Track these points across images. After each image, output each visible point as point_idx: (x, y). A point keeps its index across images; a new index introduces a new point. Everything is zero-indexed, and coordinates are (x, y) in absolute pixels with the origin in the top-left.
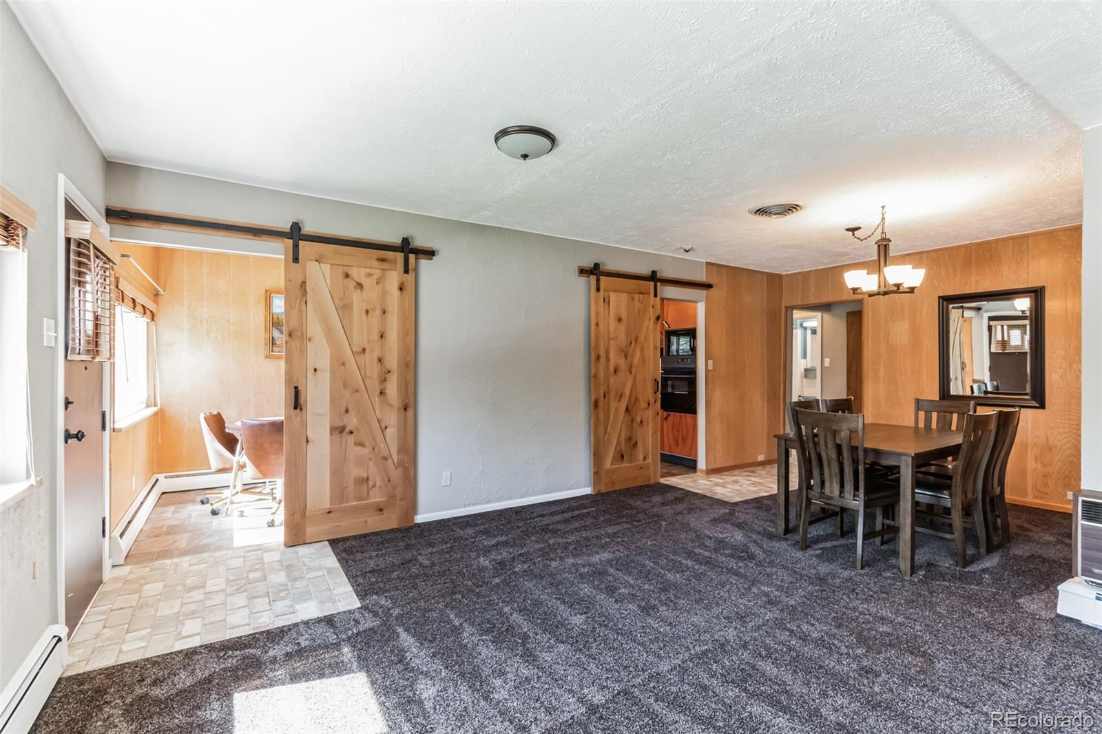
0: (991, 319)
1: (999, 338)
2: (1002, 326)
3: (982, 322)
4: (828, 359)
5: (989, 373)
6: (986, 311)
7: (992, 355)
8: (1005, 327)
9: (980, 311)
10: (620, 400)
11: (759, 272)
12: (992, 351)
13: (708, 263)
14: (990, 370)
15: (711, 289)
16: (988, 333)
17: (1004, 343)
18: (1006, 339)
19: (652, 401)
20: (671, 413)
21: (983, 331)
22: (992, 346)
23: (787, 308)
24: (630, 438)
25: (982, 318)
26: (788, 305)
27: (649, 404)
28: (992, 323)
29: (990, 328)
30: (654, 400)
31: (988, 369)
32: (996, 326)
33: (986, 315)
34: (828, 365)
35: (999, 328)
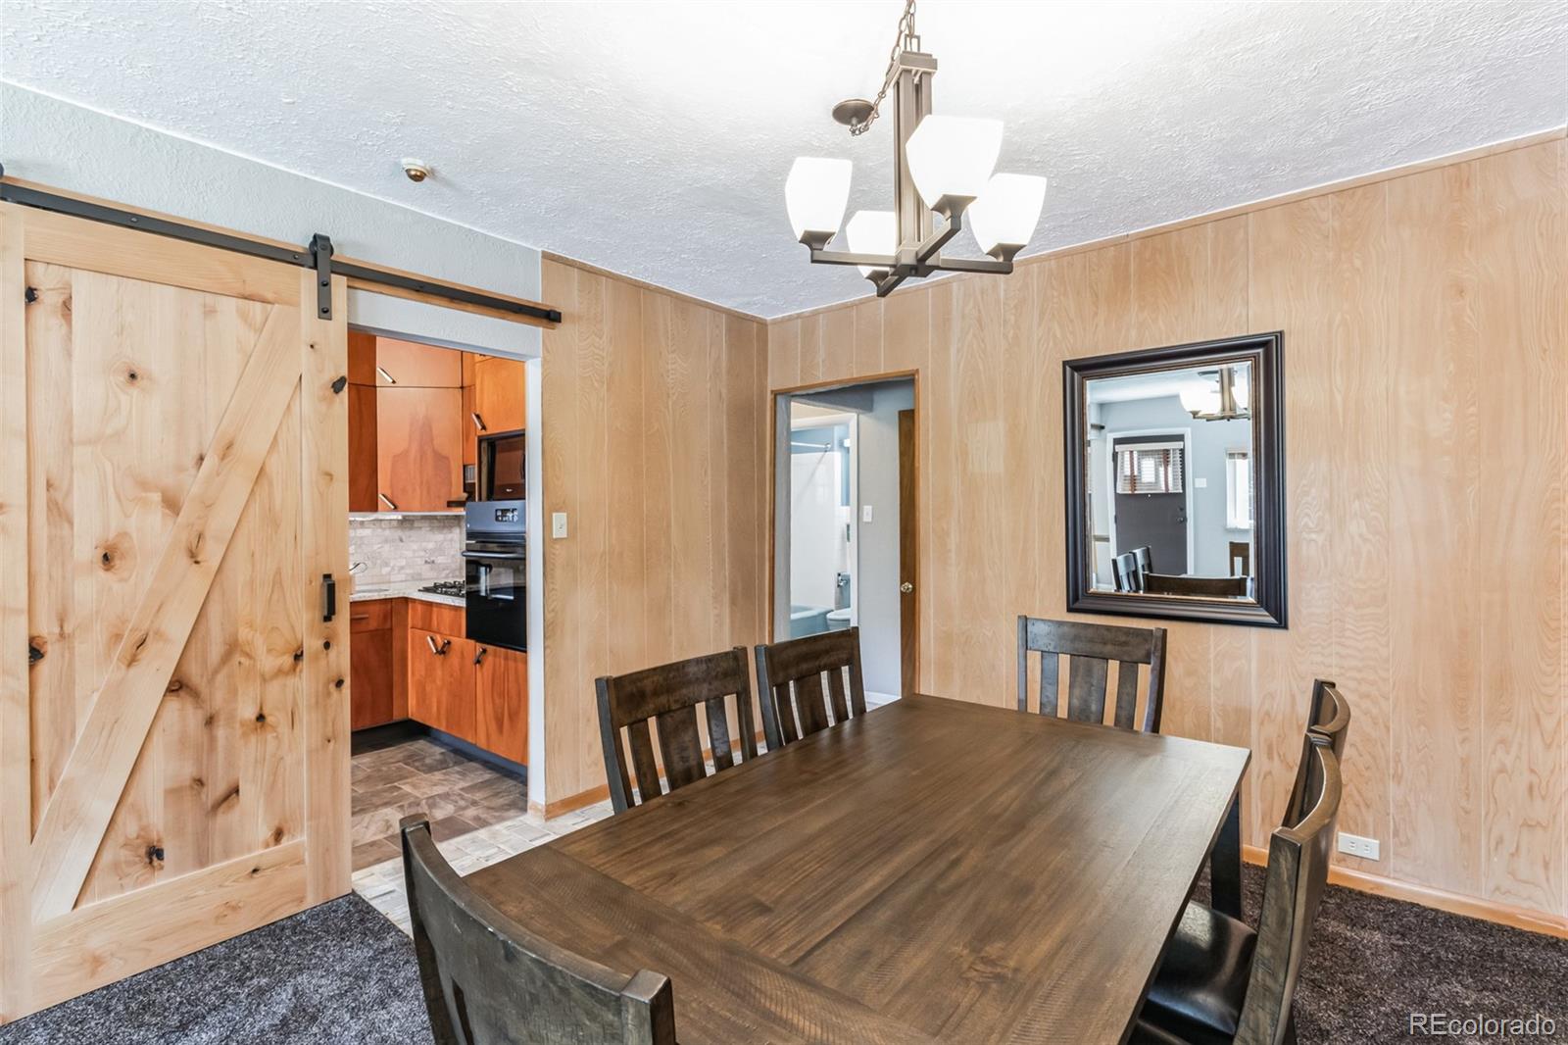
0: (1117, 441)
1: (1128, 473)
2: (1131, 452)
3: (1105, 446)
4: (870, 507)
5: (1114, 525)
6: (1111, 431)
7: (1119, 498)
8: (1135, 455)
9: (1103, 431)
10: (132, 661)
11: (707, 305)
12: (1118, 492)
13: (546, 256)
14: (1116, 521)
15: (557, 324)
16: (1112, 463)
17: (1133, 480)
18: (1136, 473)
19: (312, 644)
20: (490, 648)
21: (1105, 462)
22: (1118, 483)
23: (776, 394)
24: (200, 782)
25: (1105, 440)
26: (778, 387)
27: (298, 657)
28: (1119, 448)
29: (1115, 455)
30: (320, 643)
31: (1114, 520)
32: (1123, 452)
33: (1111, 437)
34: (870, 520)
35: (1127, 456)
